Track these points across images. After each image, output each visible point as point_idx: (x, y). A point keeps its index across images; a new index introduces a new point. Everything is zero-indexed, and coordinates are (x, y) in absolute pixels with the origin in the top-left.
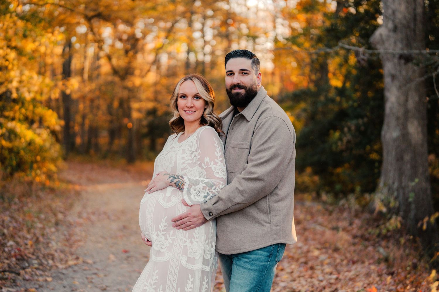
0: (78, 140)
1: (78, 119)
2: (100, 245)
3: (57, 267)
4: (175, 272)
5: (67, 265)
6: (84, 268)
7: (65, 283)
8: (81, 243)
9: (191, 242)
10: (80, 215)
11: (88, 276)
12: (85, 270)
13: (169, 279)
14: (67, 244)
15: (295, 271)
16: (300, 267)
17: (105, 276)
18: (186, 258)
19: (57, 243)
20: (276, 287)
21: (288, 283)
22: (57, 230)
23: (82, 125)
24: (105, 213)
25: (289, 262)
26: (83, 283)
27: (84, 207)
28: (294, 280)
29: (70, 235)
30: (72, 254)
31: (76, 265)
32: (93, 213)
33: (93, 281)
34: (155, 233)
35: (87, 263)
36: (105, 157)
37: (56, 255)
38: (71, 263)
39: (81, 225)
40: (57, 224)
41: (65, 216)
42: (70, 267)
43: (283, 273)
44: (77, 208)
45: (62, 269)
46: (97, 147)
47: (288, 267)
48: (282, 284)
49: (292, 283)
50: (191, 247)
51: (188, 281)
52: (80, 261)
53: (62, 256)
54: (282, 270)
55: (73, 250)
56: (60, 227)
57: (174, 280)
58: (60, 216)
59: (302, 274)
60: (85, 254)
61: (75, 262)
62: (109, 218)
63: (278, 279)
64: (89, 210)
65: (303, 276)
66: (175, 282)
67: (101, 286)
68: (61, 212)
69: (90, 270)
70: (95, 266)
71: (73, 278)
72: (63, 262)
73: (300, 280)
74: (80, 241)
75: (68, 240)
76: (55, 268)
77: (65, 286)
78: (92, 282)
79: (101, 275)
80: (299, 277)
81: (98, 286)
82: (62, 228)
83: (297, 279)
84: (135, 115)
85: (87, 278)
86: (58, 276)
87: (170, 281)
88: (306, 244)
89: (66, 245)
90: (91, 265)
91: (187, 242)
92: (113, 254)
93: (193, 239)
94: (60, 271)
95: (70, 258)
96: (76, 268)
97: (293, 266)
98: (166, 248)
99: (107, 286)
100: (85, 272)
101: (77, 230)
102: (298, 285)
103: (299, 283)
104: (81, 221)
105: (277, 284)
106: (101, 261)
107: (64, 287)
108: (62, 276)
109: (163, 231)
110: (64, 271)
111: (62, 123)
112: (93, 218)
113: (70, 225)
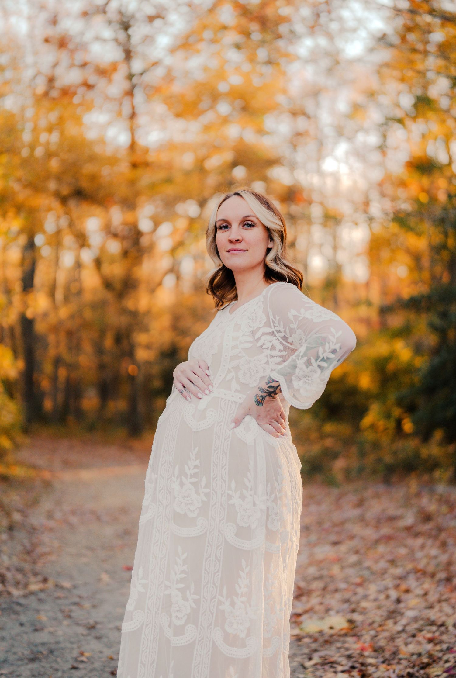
0: (48, 404)
1: (48, 367)
2: (84, 560)
3: (9, 594)
4: (216, 557)
5: (27, 591)
6: (56, 594)
7: (23, 618)
8: (53, 558)
9: (243, 497)
10: (50, 515)
11: (63, 608)
12: (58, 598)
13: (205, 570)
14: (28, 558)
15: (431, 593)
16: (438, 586)
17: (94, 606)
18: (234, 528)
19: (10, 557)
20: (399, 618)
21: (420, 611)
22: (12, 538)
23: (54, 378)
24: (93, 512)
25: (418, 579)
26: (55, 619)
27: (58, 503)
28: (431, 607)
29: (34, 546)
30: (36, 574)
31: (42, 590)
32: (73, 513)
33: (73, 614)
34: (177, 479)
35: (62, 588)
36: (91, 428)
37: (9, 575)
38: (34, 587)
39: (51, 530)
40: (11, 528)
41: (25, 515)
42: (32, 593)
43: (410, 596)
44: (46, 505)
45: (19, 597)
46: (79, 414)
47: (417, 586)
48: (410, 614)
49: (428, 611)
50: (242, 506)
51: (241, 573)
52: (50, 585)
53: (19, 577)
54: (407, 591)
55: (38, 567)
56: (16, 534)
57: (216, 571)
58: (17, 517)
59: (444, 597)
60: (59, 574)
61: (41, 586)
62: (98, 519)
63: (402, 605)
64: (66, 508)
65: (446, 600)
66: (218, 575)
67: (84, 622)
68: (18, 511)
69: (66, 598)
70: (76, 592)
71: (38, 611)
72: (21, 586)
73: (441, 607)
74: (50, 553)
75: (29, 553)
76: (5, 595)
77: (22, 623)
78: (69, 617)
79: (87, 604)
80: (440, 601)
81: (80, 622)
82: (20, 535)
83: (435, 604)
84: (142, 355)
85: (62, 611)
86: (10, 608)
87: (208, 573)
88: (444, 552)
89: (25, 561)
90: (69, 590)
91: (233, 497)
92: (107, 572)
93: (244, 491)
94: (15, 600)
95: (32, 579)
96: (42, 596)
97: (426, 586)
98: (198, 509)
99: (96, 623)
100: (59, 602)
101: (46, 538)
102: (439, 614)
103: (441, 611)
104: (51, 524)
105: (402, 614)
106: (86, 584)
107: (22, 625)
108: (17, 608)
109: (192, 476)
110: (22, 601)
111: (21, 364)
112: (74, 520)
113: (33, 531)
